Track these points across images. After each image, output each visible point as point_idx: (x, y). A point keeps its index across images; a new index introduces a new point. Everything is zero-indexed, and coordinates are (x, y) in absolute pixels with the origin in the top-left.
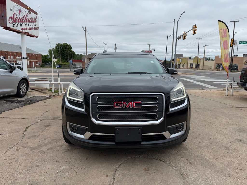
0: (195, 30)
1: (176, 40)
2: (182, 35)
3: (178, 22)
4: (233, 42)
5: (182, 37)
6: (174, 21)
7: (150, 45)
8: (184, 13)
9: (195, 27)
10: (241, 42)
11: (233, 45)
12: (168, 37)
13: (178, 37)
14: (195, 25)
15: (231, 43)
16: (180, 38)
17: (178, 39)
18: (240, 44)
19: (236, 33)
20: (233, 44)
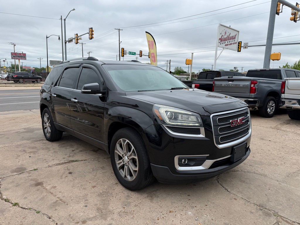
0: (92, 34)
1: (66, 43)
2: (74, 37)
3: (65, 20)
4: (124, 52)
5: (73, 40)
6: (61, 18)
7: (15, 45)
8: (73, 10)
9: (91, 30)
10: (130, 52)
11: (124, 55)
12: (47, 37)
13: (67, 40)
14: (92, 28)
15: (122, 52)
16: (70, 41)
17: (67, 42)
18: (129, 54)
19: (121, 42)
20: (124, 53)
